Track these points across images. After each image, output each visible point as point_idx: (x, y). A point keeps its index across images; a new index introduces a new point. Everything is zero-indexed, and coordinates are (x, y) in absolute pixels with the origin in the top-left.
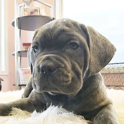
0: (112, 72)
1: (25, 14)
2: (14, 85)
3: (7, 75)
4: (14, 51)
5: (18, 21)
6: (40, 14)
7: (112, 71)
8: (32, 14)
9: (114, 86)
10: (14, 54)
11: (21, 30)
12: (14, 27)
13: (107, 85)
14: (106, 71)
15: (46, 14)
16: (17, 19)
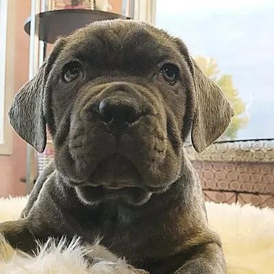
0: (267, 160)
1: (57, 4)
2: (24, 181)
3: (9, 155)
5: (38, 23)
6: (95, 7)
7: (267, 156)
8: (77, 5)
9: (268, 194)
11: (48, 44)
12: (29, 34)
13: (254, 191)
14: (252, 156)
15: (111, 8)
16: (36, 16)
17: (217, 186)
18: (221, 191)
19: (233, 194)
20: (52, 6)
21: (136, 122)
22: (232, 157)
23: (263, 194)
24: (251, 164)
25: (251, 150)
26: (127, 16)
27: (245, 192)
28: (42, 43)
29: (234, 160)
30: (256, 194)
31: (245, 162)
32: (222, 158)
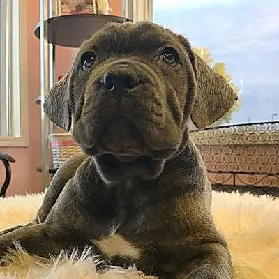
0: (261, 143)
1: (63, 10)
2: (40, 170)
3: (26, 147)
4: (40, 95)
5: (47, 27)
6: (97, 11)
7: (260, 139)
8: (80, 10)
9: (264, 173)
10: (40, 101)
11: (56, 46)
12: (39, 38)
13: (250, 171)
14: (247, 139)
15: (111, 10)
16: (44, 22)
17: (216, 167)
18: (220, 172)
19: (230, 174)
20: (58, 12)
21: (135, 89)
22: (228, 140)
23: (258, 174)
24: (247, 146)
25: (246, 133)
26: (127, 17)
27: (242, 173)
28: (51, 45)
29: (231, 143)
30: (252, 174)
31: (240, 145)
32: (219, 142)
